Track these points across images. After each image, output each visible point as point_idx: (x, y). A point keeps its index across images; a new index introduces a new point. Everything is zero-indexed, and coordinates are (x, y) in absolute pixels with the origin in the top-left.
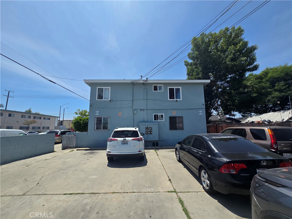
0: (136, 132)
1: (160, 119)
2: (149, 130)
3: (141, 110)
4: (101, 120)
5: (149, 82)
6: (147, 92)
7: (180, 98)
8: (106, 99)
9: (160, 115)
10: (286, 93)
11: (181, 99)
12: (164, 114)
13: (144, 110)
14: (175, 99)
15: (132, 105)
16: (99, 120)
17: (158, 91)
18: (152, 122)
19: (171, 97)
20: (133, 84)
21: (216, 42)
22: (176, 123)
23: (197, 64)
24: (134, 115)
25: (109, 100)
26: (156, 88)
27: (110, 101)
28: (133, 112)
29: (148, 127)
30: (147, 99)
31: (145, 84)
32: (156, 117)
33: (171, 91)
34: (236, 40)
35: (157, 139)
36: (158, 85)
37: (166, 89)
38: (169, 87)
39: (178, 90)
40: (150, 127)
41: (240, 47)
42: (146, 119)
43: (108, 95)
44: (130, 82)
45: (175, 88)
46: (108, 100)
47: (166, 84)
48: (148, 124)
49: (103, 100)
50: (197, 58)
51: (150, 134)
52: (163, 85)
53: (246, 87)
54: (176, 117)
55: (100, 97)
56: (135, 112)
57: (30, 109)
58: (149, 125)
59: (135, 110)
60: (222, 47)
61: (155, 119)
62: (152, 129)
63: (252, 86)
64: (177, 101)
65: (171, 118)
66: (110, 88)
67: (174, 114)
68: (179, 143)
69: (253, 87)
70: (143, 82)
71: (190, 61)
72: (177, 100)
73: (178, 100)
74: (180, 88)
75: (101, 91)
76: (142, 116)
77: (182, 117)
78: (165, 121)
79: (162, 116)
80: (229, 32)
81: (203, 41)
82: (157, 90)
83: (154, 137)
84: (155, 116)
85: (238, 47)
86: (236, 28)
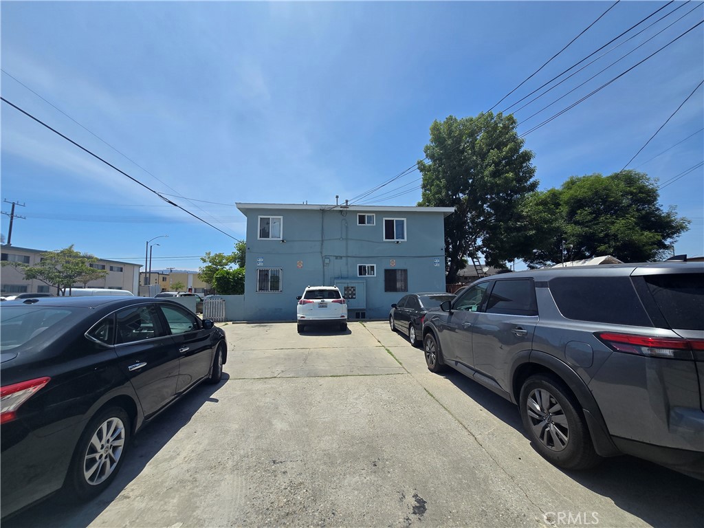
0: (336, 292)
1: (368, 274)
2: (350, 292)
3: (337, 257)
4: (267, 275)
5: (350, 209)
6: (347, 227)
7: (403, 238)
8: (275, 237)
9: (368, 267)
10: (590, 228)
11: (406, 239)
12: (375, 265)
13: (341, 257)
14: (395, 240)
15: (322, 249)
16: (264, 275)
17: (366, 224)
18: (355, 278)
19: (389, 235)
20: (324, 212)
21: (472, 134)
22: (395, 281)
23: (439, 172)
24: (324, 266)
25: (281, 239)
26: (362, 220)
27: (283, 241)
28: (324, 262)
29: (348, 287)
30: (347, 239)
31: (343, 213)
32: (362, 270)
33: (389, 225)
34: (503, 139)
35: (363, 306)
36: (366, 214)
37: (379, 221)
38: (384, 219)
39: (401, 224)
40: (352, 287)
41: (507, 153)
42: (344, 273)
43: (278, 229)
44: (318, 208)
45: (395, 219)
46: (279, 239)
47: (380, 213)
48: (348, 281)
49: (270, 239)
50: (440, 159)
51: (352, 298)
52: (374, 214)
53: (520, 217)
54: (396, 270)
55: (265, 234)
56: (327, 261)
57: (71, 247)
58: (351, 283)
59: (326, 257)
60: (481, 149)
61: (360, 274)
62: (354, 290)
63: (530, 216)
64: (398, 242)
65: (387, 271)
66: (281, 217)
67: (393, 264)
68: (394, 306)
69: (531, 219)
70: (342, 209)
71: (428, 162)
72: (397, 240)
73: (400, 240)
74: (405, 219)
75: (265, 222)
76: (338, 267)
77: (405, 271)
78: (377, 277)
79: (372, 268)
80: (493, 121)
81: (450, 132)
82: (364, 223)
83: (360, 302)
84: (360, 267)
85: (504, 153)
86: (505, 115)
